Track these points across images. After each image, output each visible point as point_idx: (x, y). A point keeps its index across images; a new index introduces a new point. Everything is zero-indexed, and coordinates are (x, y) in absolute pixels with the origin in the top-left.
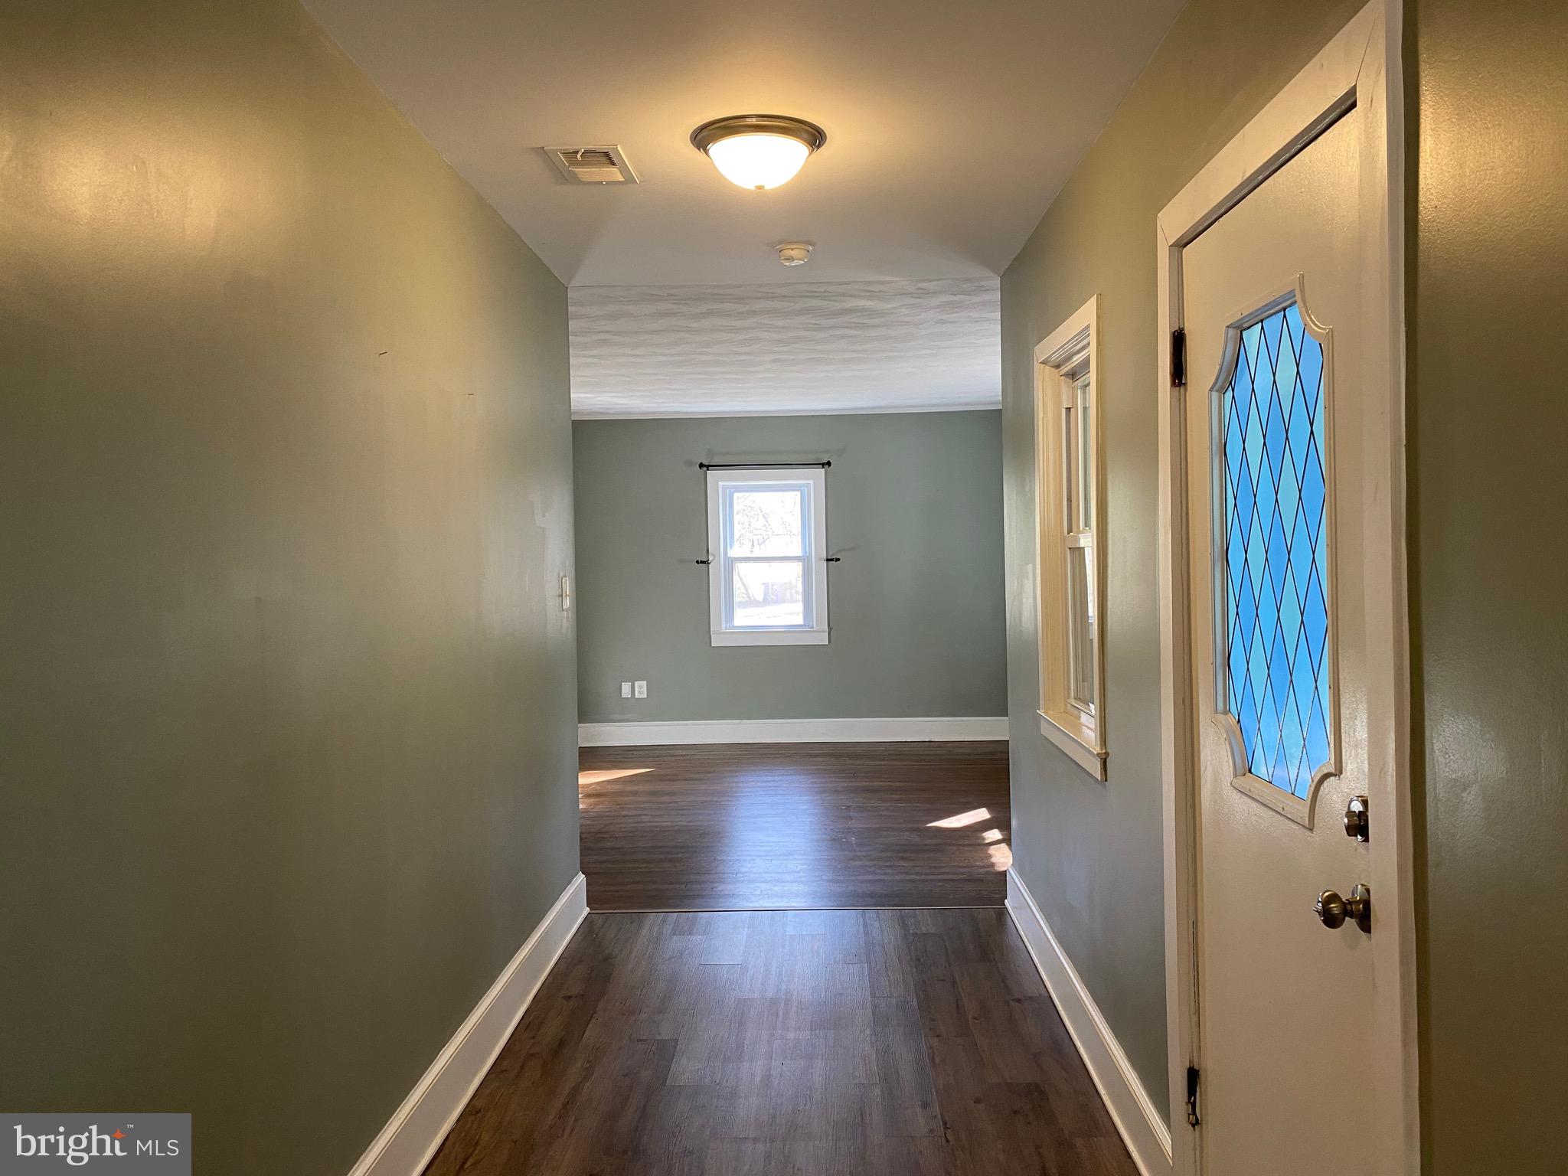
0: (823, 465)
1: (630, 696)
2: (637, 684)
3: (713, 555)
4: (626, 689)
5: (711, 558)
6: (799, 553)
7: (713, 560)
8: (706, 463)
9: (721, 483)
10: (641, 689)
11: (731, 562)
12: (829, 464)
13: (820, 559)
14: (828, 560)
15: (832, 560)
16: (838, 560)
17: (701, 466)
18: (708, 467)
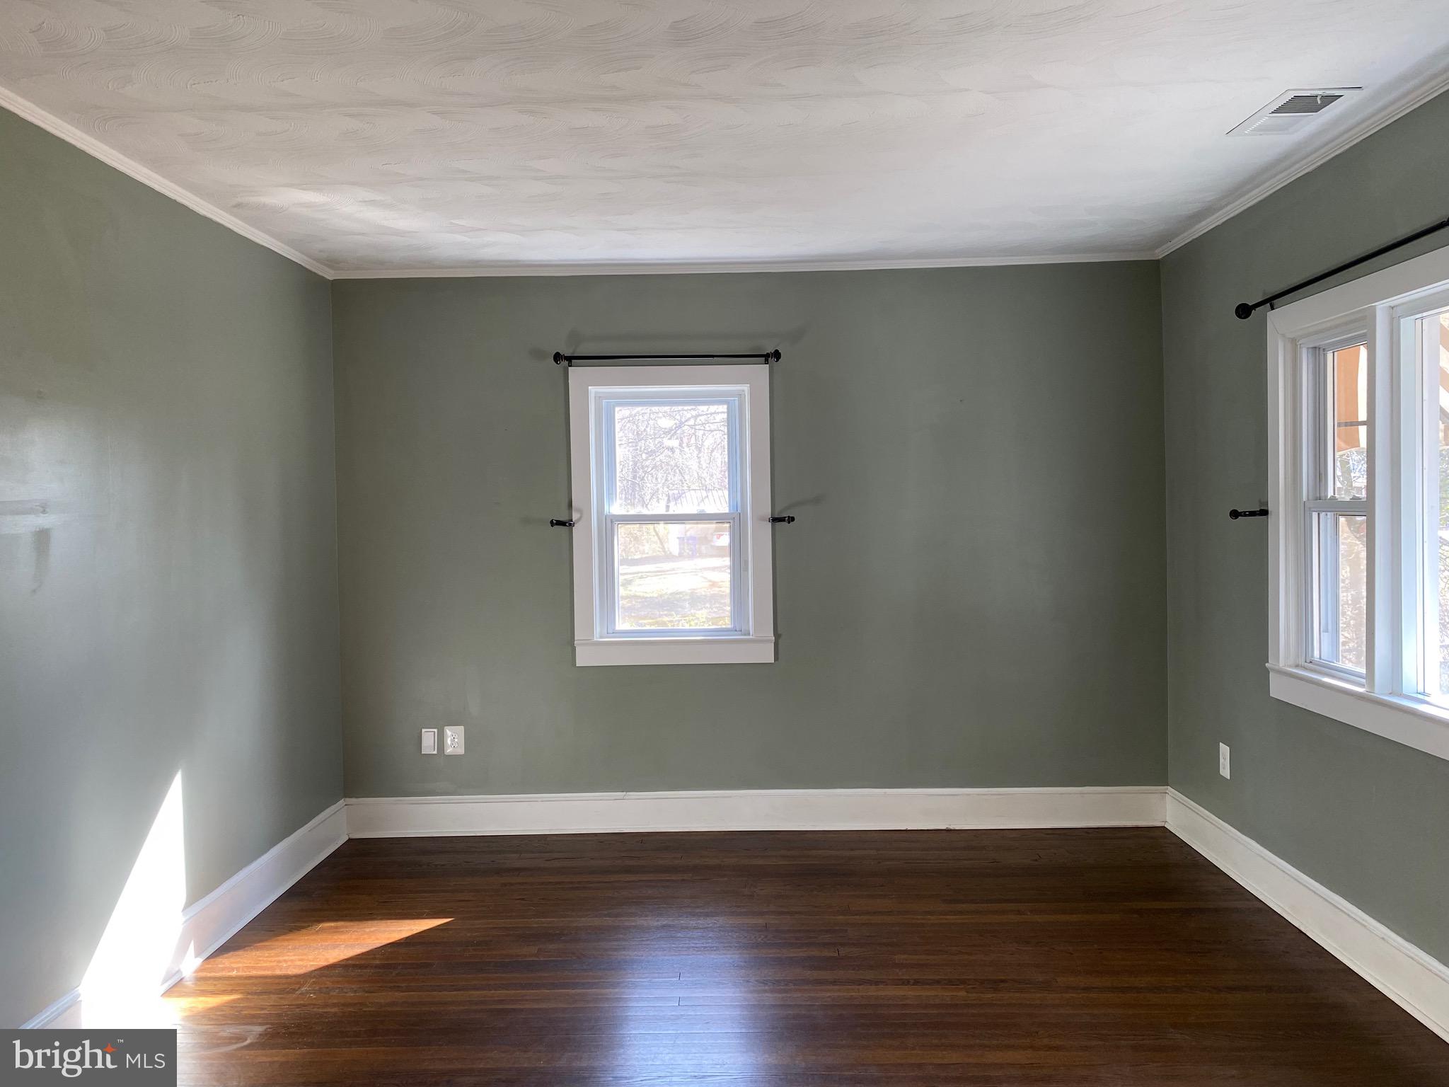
0: (766, 358)
1: (435, 752)
2: (448, 731)
3: (580, 511)
4: (428, 740)
5: (575, 517)
6: (724, 508)
7: (579, 520)
8: (568, 353)
9: (592, 390)
10: (454, 740)
11: (612, 522)
12: (777, 355)
13: (762, 519)
14: (775, 520)
15: (781, 520)
16: (792, 519)
17: (557, 357)
18: (570, 359)
